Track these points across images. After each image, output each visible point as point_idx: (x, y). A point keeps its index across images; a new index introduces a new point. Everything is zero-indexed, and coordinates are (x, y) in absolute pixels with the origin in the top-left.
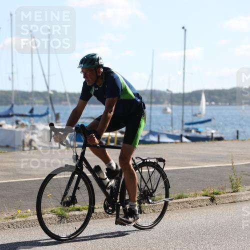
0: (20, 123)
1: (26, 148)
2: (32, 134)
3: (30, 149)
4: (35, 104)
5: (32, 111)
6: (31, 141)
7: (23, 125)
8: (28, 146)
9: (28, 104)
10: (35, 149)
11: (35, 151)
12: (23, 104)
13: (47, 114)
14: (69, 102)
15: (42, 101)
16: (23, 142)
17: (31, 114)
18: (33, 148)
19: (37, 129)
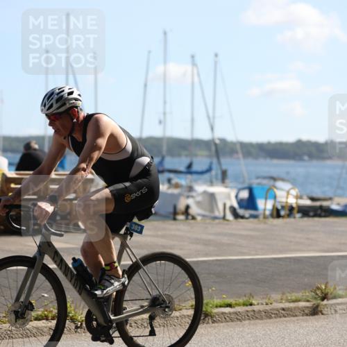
0: (173, 182)
1: (181, 217)
2: (188, 197)
3: (187, 218)
4: (196, 155)
5: (190, 166)
6: (188, 207)
7: (177, 186)
8: (183, 214)
9: (186, 156)
10: (194, 218)
11: (193, 221)
12: (179, 155)
13: (209, 170)
14: (240, 155)
15: (205, 153)
16: (175, 208)
17: (189, 170)
18: (190, 217)
19: (195, 191)
